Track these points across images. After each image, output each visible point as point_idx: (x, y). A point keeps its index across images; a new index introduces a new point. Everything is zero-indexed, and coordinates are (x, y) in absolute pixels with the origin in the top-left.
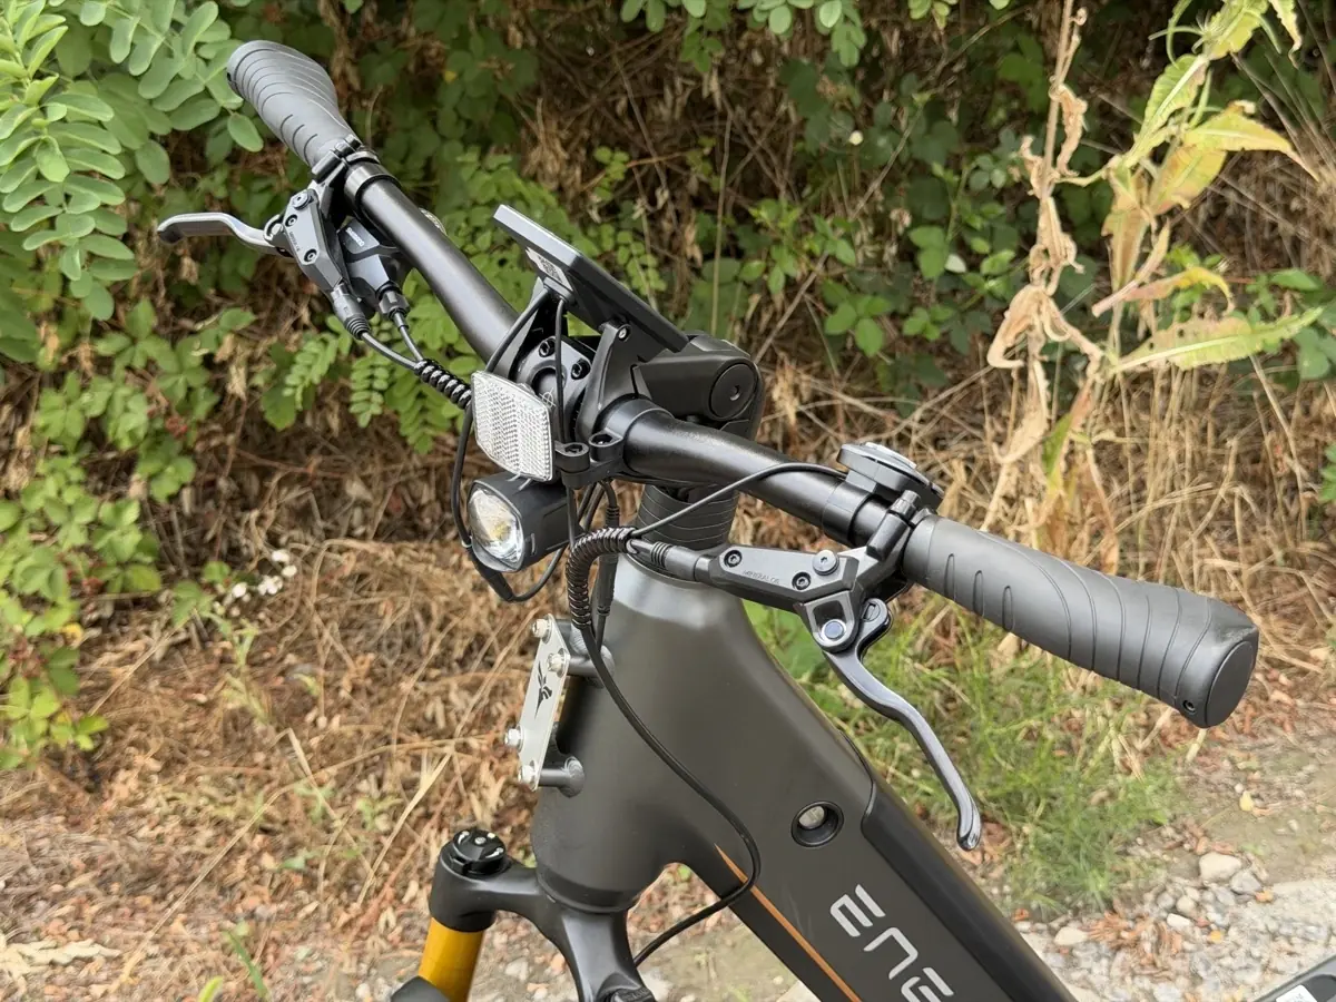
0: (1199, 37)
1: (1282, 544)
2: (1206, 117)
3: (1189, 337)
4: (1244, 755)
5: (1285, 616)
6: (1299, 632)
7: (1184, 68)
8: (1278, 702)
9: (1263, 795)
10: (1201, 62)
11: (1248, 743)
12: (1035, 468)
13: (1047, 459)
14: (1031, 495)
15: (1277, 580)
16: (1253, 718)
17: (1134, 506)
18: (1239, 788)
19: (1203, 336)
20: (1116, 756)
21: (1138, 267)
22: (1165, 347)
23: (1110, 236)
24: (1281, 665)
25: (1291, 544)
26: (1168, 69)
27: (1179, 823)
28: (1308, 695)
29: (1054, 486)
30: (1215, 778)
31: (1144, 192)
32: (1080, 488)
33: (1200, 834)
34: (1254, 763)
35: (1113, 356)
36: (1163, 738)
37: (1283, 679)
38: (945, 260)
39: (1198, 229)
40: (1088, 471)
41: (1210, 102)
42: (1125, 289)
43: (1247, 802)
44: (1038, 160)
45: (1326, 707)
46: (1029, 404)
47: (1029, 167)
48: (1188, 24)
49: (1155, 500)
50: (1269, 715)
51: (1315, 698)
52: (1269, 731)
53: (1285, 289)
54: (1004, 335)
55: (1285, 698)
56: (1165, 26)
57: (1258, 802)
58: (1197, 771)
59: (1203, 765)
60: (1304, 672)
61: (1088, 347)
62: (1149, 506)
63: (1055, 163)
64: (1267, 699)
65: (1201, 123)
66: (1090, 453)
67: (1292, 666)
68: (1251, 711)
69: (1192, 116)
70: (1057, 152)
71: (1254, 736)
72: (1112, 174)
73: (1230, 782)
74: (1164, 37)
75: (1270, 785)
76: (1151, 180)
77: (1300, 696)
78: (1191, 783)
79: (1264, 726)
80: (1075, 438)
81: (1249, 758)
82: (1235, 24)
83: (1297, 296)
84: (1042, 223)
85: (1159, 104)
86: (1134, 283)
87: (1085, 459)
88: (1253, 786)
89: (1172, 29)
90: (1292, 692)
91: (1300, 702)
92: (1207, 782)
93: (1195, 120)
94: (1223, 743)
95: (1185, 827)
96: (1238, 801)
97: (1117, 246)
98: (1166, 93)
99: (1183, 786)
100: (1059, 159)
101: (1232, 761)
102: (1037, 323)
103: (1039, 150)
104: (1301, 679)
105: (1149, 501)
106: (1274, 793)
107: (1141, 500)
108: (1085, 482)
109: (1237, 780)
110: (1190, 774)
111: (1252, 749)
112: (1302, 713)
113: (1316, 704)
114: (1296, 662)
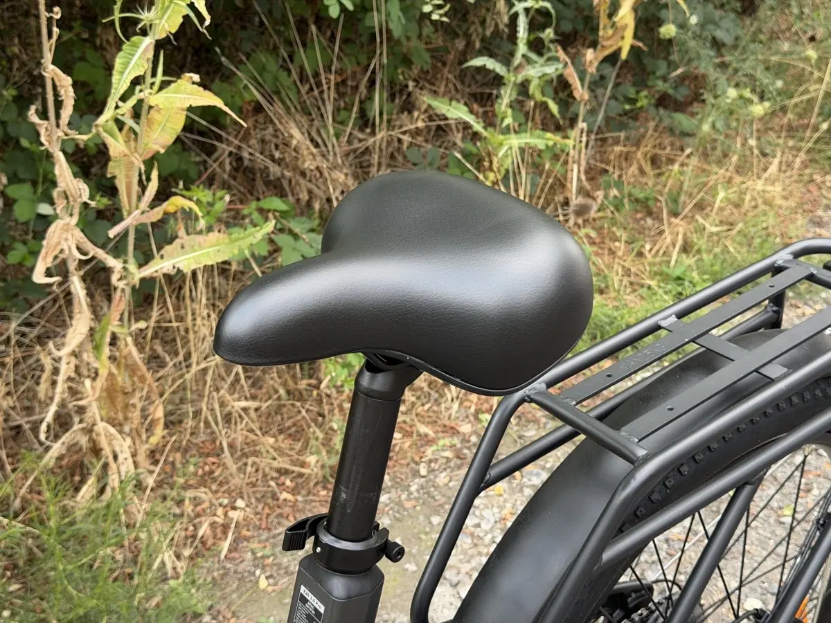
0: (141, 20)
1: (285, 384)
2: (164, 85)
3: (187, 248)
4: (261, 546)
5: (290, 435)
6: (298, 446)
7: (136, 46)
8: (285, 500)
9: (275, 575)
10: (148, 42)
11: (265, 535)
12: (88, 356)
13: (97, 348)
14: (89, 376)
15: (285, 410)
16: (268, 515)
17: (185, 370)
18: (258, 572)
19: (196, 247)
20: (169, 566)
21: (139, 198)
22: (172, 256)
23: (114, 177)
24: (286, 472)
25: (290, 382)
26: (124, 47)
27: (214, 612)
28: (304, 492)
29: (104, 367)
30: (241, 568)
31: (132, 144)
32: (127, 366)
33: (229, 615)
34: (267, 552)
35: (132, 267)
36: (203, 543)
37: (288, 483)
38: (35, 208)
39: (226, 176)
40: (130, 353)
41: (165, 73)
42: (132, 216)
43: (263, 583)
44: (45, 123)
45: (317, 499)
46: (76, 309)
47: (38, 128)
48: (129, 11)
49: (198, 363)
50: (278, 511)
51: (309, 493)
52: (279, 523)
53: (269, 211)
54: (45, 258)
55: (289, 496)
56: (111, 13)
57: (271, 581)
58: (229, 566)
59: (234, 559)
60: (301, 475)
61: (111, 262)
62: (194, 369)
63: (58, 126)
64: (278, 499)
65: (161, 89)
66: (129, 339)
67: (293, 472)
68: (267, 510)
69: (153, 84)
70: (58, 116)
71: (269, 530)
72: (101, 129)
73: (253, 569)
74: (113, 20)
75: (279, 565)
76: (135, 133)
77: (299, 493)
78: (223, 576)
79: (276, 521)
80: (116, 330)
81: (265, 547)
82: (169, 11)
83: (277, 214)
84: (57, 172)
85: (122, 73)
86: (137, 212)
87: (126, 345)
88: (267, 569)
89: (117, 16)
90: (294, 491)
91: (300, 498)
92: (235, 572)
93: (156, 87)
94: (247, 539)
95: (219, 612)
96: (257, 582)
97: (121, 184)
98: (126, 65)
99: (218, 578)
100: (61, 122)
101: (254, 553)
102: (66, 247)
103: (44, 115)
104: (300, 480)
105: (194, 365)
106: (282, 572)
107: (188, 366)
108: (130, 362)
109: (256, 566)
110: (224, 568)
111: (267, 540)
112: (300, 505)
113: (311, 497)
114: (297, 469)
